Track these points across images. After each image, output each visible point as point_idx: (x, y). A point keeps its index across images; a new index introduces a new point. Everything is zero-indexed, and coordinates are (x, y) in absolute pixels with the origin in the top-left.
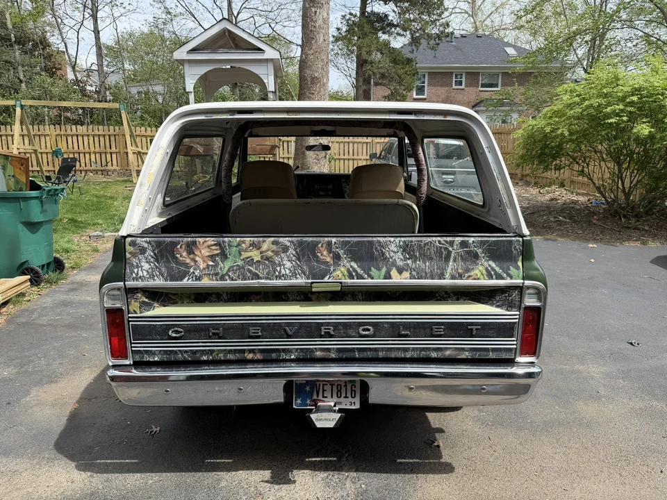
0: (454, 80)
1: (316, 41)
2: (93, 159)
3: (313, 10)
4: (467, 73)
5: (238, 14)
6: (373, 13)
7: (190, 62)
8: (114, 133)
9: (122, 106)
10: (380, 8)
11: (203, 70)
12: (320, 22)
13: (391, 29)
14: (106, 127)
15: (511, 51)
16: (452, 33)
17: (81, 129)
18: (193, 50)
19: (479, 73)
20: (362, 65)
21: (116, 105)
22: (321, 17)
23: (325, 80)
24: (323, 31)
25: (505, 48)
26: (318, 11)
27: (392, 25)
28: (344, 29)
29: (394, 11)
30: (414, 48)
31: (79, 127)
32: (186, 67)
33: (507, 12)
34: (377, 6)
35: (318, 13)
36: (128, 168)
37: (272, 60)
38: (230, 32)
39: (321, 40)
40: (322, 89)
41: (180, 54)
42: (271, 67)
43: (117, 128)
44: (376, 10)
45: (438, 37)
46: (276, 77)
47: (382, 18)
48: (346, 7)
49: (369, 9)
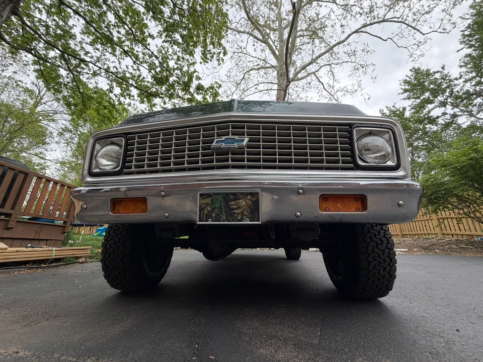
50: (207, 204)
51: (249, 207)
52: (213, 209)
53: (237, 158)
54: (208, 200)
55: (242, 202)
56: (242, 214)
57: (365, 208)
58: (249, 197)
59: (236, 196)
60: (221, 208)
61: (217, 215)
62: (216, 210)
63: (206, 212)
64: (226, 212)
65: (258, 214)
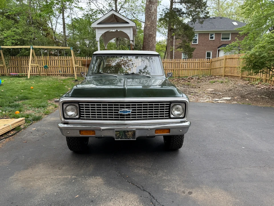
0: (210, 36)
1: (151, 19)
2: (60, 70)
3: (150, 5)
4: (216, 33)
5: (119, 10)
6: (175, 8)
7: (98, 28)
8: (69, 59)
9: (71, 48)
10: (179, 6)
11: (103, 32)
12: (153, 11)
13: (183, 15)
14: (65, 57)
15: (235, 23)
16: (210, 17)
17: (56, 58)
18: (99, 23)
19: (221, 33)
20: (170, 30)
21: (69, 48)
22: (153, 8)
23: (155, 35)
24: (154, 14)
25: (233, 22)
26: (152, 6)
27: (183, 13)
28: (164, 15)
29: (184, 7)
30: (193, 23)
31: (55, 57)
32: (97, 30)
33: (233, 7)
34: (177, 5)
35: (152, 7)
36: (74, 73)
37: (132, 27)
38: (115, 15)
39: (153, 18)
40: (153, 39)
41: (94, 25)
42: (132, 29)
43: (70, 57)
44: (177, 7)
45: (204, 18)
46: (134, 34)
47: (179, 11)
48: (164, 6)
49: (174, 7)
50: (118, 134)
51: (132, 134)
52: (120, 135)
53: (128, 117)
54: (118, 133)
55: (130, 133)
56: (130, 136)
57: (169, 132)
58: (132, 131)
59: (128, 131)
60: (123, 135)
61: (121, 137)
62: (121, 135)
63: (117, 136)
64: (124, 136)
65: (135, 136)
